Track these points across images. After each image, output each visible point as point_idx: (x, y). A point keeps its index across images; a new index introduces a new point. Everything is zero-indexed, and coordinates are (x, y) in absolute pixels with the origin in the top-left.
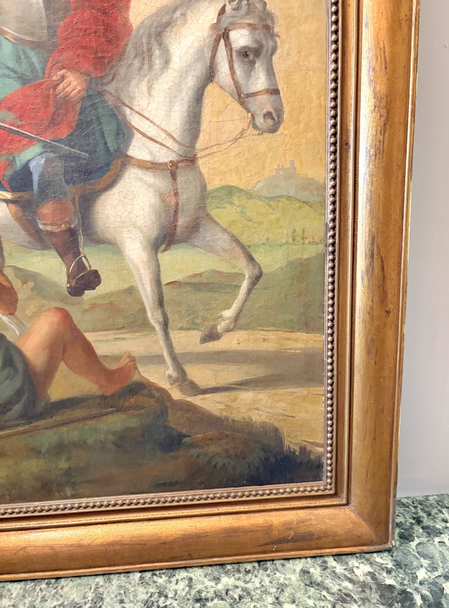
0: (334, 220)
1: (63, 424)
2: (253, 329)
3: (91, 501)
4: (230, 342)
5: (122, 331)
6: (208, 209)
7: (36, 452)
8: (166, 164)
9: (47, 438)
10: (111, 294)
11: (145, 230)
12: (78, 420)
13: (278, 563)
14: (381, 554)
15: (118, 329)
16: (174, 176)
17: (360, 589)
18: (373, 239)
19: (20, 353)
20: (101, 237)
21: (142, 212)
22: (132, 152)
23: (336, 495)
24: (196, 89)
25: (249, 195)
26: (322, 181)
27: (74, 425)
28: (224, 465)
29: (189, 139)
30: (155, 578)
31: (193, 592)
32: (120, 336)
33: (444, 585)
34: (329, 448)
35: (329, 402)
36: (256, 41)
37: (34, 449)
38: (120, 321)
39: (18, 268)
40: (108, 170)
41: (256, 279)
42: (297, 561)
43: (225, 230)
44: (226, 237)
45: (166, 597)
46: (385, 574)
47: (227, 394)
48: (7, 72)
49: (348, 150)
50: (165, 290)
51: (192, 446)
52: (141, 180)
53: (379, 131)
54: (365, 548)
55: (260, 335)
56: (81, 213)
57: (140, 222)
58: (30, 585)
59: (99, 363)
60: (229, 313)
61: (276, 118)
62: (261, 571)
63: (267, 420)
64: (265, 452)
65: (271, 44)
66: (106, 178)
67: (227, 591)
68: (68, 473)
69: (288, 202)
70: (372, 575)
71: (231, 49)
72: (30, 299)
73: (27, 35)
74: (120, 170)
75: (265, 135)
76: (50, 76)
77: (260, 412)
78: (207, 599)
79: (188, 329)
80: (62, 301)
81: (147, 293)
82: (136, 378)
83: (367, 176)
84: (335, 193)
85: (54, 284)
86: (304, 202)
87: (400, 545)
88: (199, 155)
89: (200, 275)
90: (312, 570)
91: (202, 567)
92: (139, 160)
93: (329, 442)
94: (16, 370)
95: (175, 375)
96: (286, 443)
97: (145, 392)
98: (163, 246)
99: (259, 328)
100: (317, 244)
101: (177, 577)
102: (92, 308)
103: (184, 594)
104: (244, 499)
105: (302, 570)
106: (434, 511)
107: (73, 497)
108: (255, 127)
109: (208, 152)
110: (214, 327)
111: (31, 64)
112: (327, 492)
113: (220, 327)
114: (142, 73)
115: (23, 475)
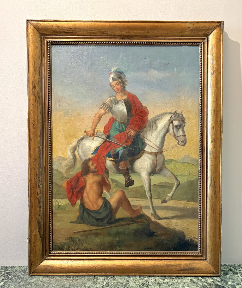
0: (201, 170)
1: (119, 226)
2: (177, 200)
3: (125, 252)
4: (170, 204)
5: (139, 198)
6: (165, 165)
7: (110, 234)
8: (155, 153)
9: (114, 230)
10: (137, 187)
11: (147, 170)
12: (123, 225)
13: (183, 277)
14: (217, 278)
15: (137, 197)
16: (156, 156)
17: (209, 285)
18: (212, 176)
19: (109, 203)
20: (135, 171)
21: (147, 165)
22: (145, 149)
23: (202, 256)
24: (164, 134)
25: (177, 162)
26: (197, 159)
27: (122, 226)
28: (166, 243)
29: (161, 147)
30: (144, 278)
31: (157, 282)
32: (138, 200)
33: (236, 286)
34: (200, 240)
35: (200, 224)
36: (180, 124)
37: (109, 233)
38: (138, 195)
39: (112, 179)
40: (139, 154)
41: (178, 185)
42: (189, 277)
43: (169, 171)
44: (170, 173)
45: (148, 282)
46: (218, 282)
47: (168, 220)
48: (116, 129)
49: (204, 151)
50: (152, 187)
51: (157, 236)
52: (147, 157)
53: (213, 148)
54: (212, 275)
55: (179, 202)
56: (131, 165)
57: (146, 168)
58: (105, 277)
59: (131, 208)
60: (170, 195)
61: (185, 142)
62: (178, 279)
63: (180, 229)
64: (179, 240)
65: (184, 124)
66: (138, 156)
67: (167, 283)
68: (119, 242)
69: (188, 164)
70: (214, 282)
71: (173, 125)
72: (114, 187)
73: (123, 121)
74: (142, 154)
75: (182, 146)
76: (127, 131)
77: (178, 227)
78: (161, 284)
79: (158, 199)
80: (123, 188)
81: (146, 187)
82: (141, 213)
83: (210, 159)
84: (201, 162)
85: (121, 184)
86: (192, 164)
87: (224, 276)
88: (163, 151)
89: (162, 183)
90: (194, 280)
91: (158, 276)
92: (147, 152)
93: (200, 237)
94: (107, 208)
95: (153, 213)
96: (186, 237)
97: (144, 217)
98: (152, 174)
99: (179, 200)
100: (196, 176)
101: (151, 278)
102: (131, 191)
103: (154, 282)
104: (172, 255)
105: (191, 279)
106: (236, 268)
107: (119, 250)
108: (179, 144)
109: (166, 150)
110: (165, 199)
111: (122, 128)
112: (199, 255)
113: (167, 199)
114: (150, 130)
115: (105, 242)
